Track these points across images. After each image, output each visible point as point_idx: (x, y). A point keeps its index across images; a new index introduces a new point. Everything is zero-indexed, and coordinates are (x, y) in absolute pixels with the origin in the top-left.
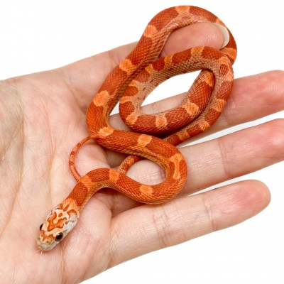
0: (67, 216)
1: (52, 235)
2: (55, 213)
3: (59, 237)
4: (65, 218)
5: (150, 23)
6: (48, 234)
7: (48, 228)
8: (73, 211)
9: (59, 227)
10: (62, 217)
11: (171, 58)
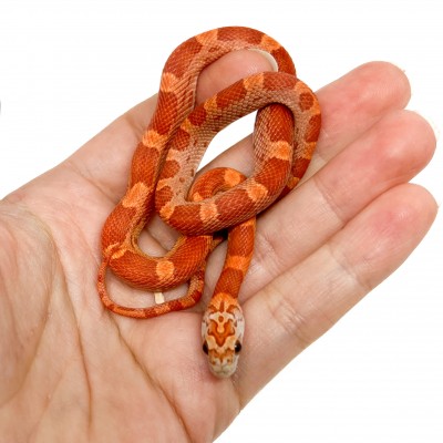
0: (231, 316)
1: (229, 349)
2: (212, 320)
3: (238, 348)
4: (230, 320)
5: (165, 71)
6: (221, 350)
7: (217, 342)
8: (232, 307)
9: (230, 334)
10: (225, 320)
11: (214, 101)
